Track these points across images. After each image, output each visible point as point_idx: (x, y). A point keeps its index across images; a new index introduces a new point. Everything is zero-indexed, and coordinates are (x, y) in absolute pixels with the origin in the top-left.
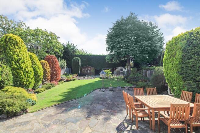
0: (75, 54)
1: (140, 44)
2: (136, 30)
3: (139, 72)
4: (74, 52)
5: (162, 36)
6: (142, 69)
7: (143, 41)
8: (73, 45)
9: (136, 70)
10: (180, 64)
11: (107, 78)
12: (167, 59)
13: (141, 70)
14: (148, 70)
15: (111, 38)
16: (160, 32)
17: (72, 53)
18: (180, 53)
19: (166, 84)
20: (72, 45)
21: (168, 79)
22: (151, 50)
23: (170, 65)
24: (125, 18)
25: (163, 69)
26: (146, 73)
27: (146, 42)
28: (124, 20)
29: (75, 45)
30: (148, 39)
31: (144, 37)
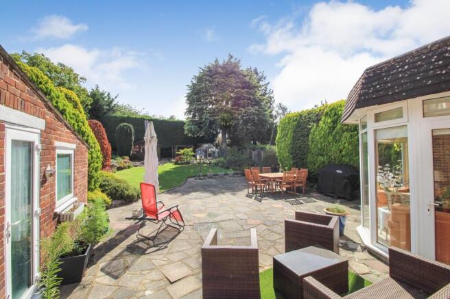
0: (114, 115)
1: (244, 110)
2: (239, 88)
3: (240, 152)
4: (112, 109)
5: (272, 95)
6: (246, 148)
7: (248, 106)
8: (109, 94)
9: (236, 149)
10: (291, 144)
11: (188, 163)
12: (280, 139)
13: (244, 151)
14: (254, 150)
15: (197, 94)
16: (269, 87)
17: (105, 113)
18: (292, 134)
19: (277, 167)
20: (106, 95)
21: (280, 160)
22: (259, 120)
23: (283, 145)
24: (221, 63)
25: (275, 148)
26: (251, 154)
27: (252, 107)
28: (220, 67)
29: (112, 96)
30: (254, 103)
31: (249, 99)
